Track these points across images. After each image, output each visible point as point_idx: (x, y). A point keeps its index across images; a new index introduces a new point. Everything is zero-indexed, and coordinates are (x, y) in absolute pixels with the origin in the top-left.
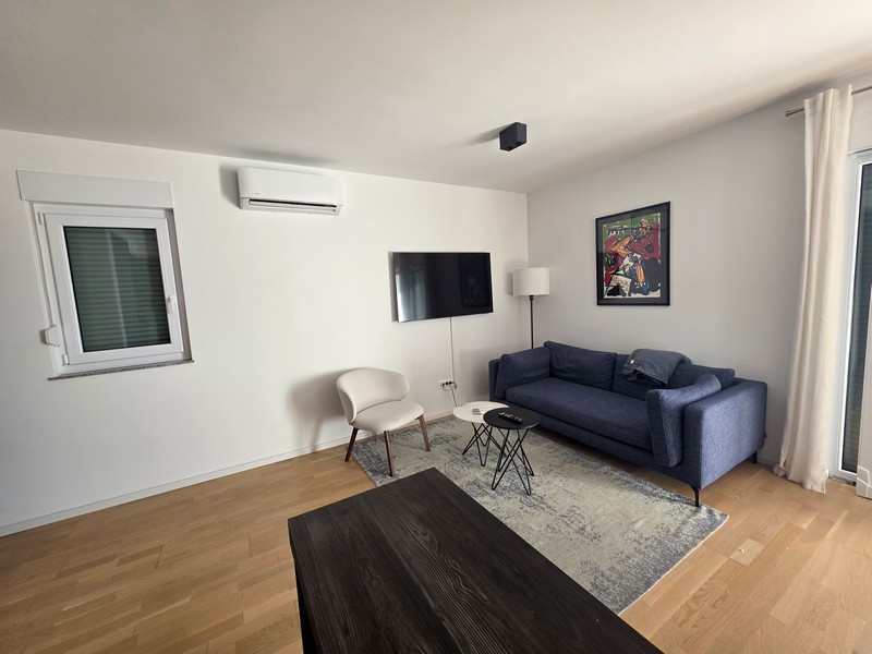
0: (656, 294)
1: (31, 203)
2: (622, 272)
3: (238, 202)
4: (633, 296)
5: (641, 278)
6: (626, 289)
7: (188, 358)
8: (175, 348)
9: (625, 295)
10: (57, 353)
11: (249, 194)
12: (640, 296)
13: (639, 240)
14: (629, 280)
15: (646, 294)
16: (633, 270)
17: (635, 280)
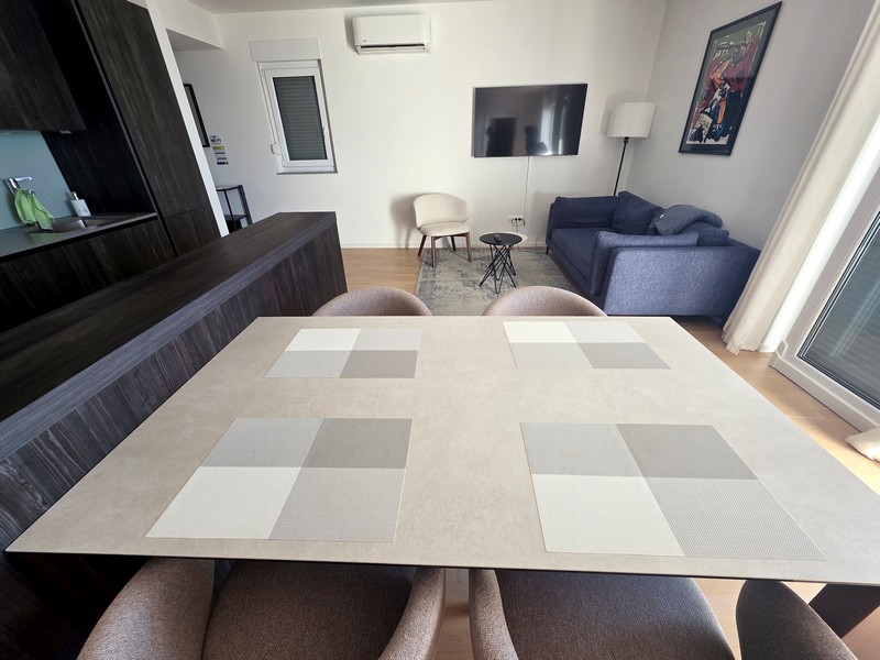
1: (258, 63)
2: (708, 110)
3: (355, 48)
4: (708, 141)
5: (720, 120)
6: (705, 132)
8: (329, 163)
9: (701, 140)
10: (279, 159)
11: (360, 41)
12: (711, 142)
13: (736, 63)
14: (711, 121)
15: (716, 140)
16: (718, 107)
17: (715, 122)
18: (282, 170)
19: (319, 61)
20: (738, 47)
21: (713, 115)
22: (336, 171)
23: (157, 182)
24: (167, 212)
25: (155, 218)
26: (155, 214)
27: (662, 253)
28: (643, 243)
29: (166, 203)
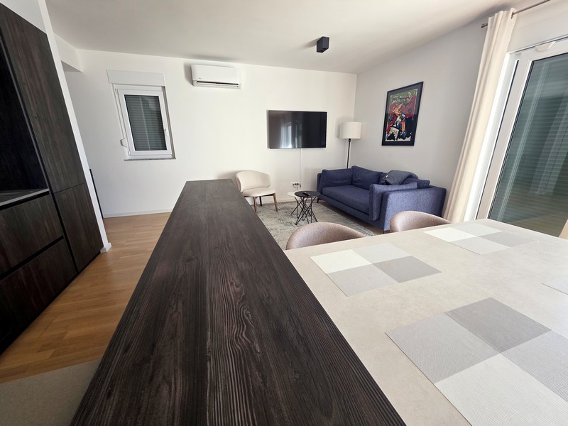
0: (408, 139)
1: (113, 84)
2: (395, 126)
3: (192, 82)
4: (399, 140)
5: (403, 130)
6: (396, 136)
7: (174, 157)
8: (168, 152)
9: (394, 139)
10: (126, 150)
11: (196, 78)
12: (401, 140)
13: (406, 105)
14: (398, 130)
15: (404, 139)
16: (400, 124)
17: (400, 131)
18: (128, 157)
19: (164, 88)
20: (405, 99)
21: (399, 128)
22: (174, 158)
23: (49, 163)
24: (56, 188)
25: (47, 193)
26: (48, 190)
27: (408, 193)
28: (396, 189)
29: (55, 180)
